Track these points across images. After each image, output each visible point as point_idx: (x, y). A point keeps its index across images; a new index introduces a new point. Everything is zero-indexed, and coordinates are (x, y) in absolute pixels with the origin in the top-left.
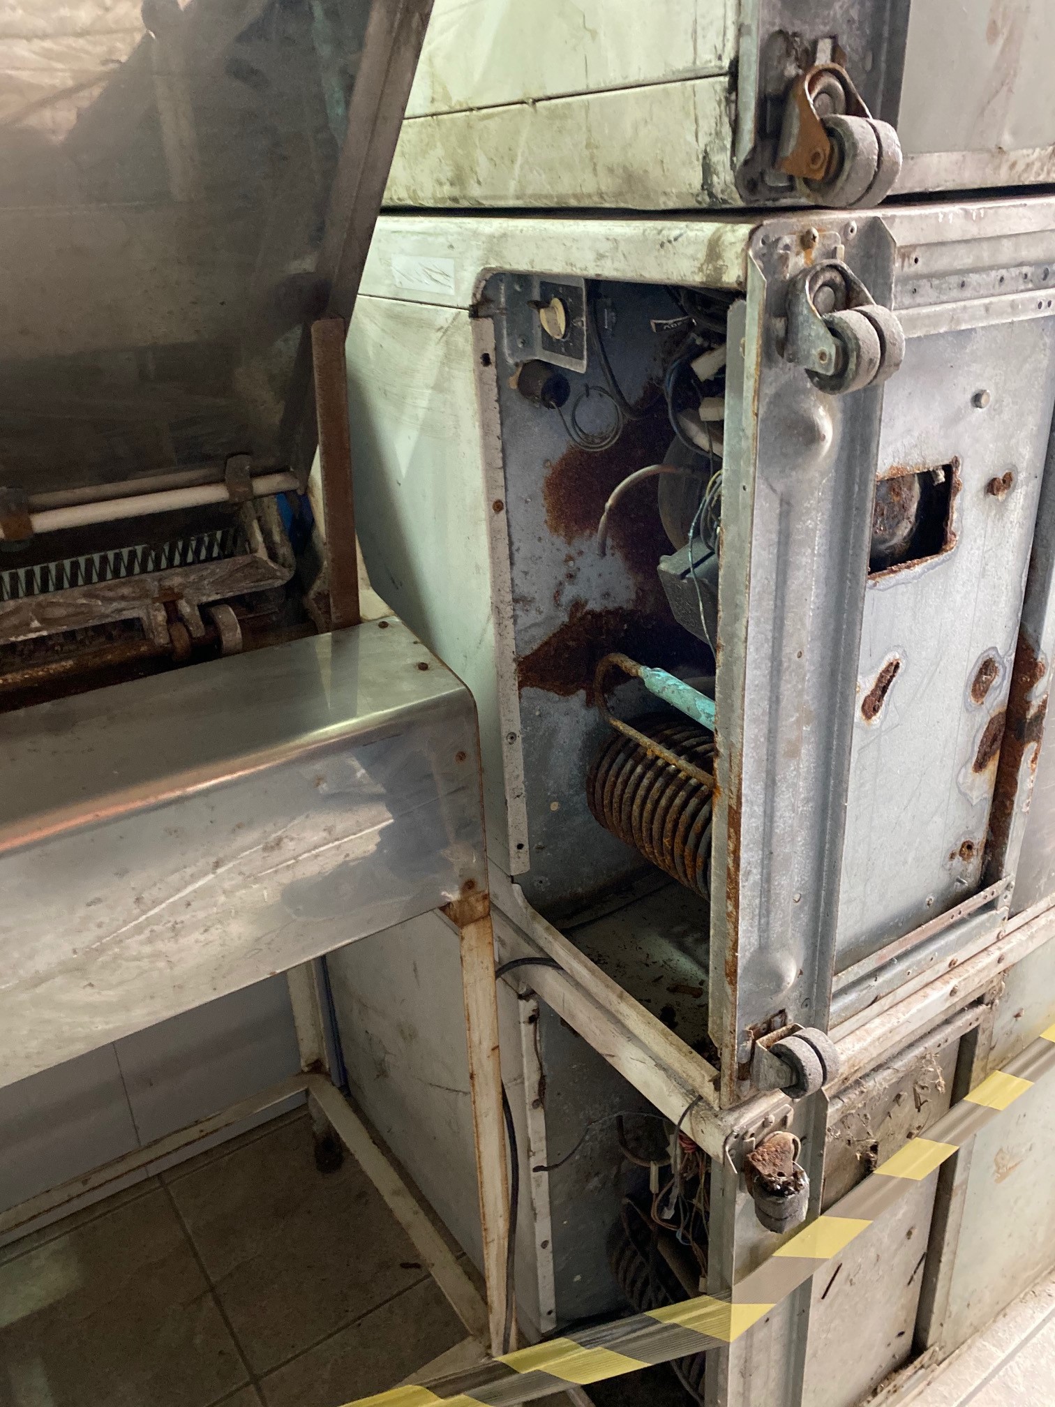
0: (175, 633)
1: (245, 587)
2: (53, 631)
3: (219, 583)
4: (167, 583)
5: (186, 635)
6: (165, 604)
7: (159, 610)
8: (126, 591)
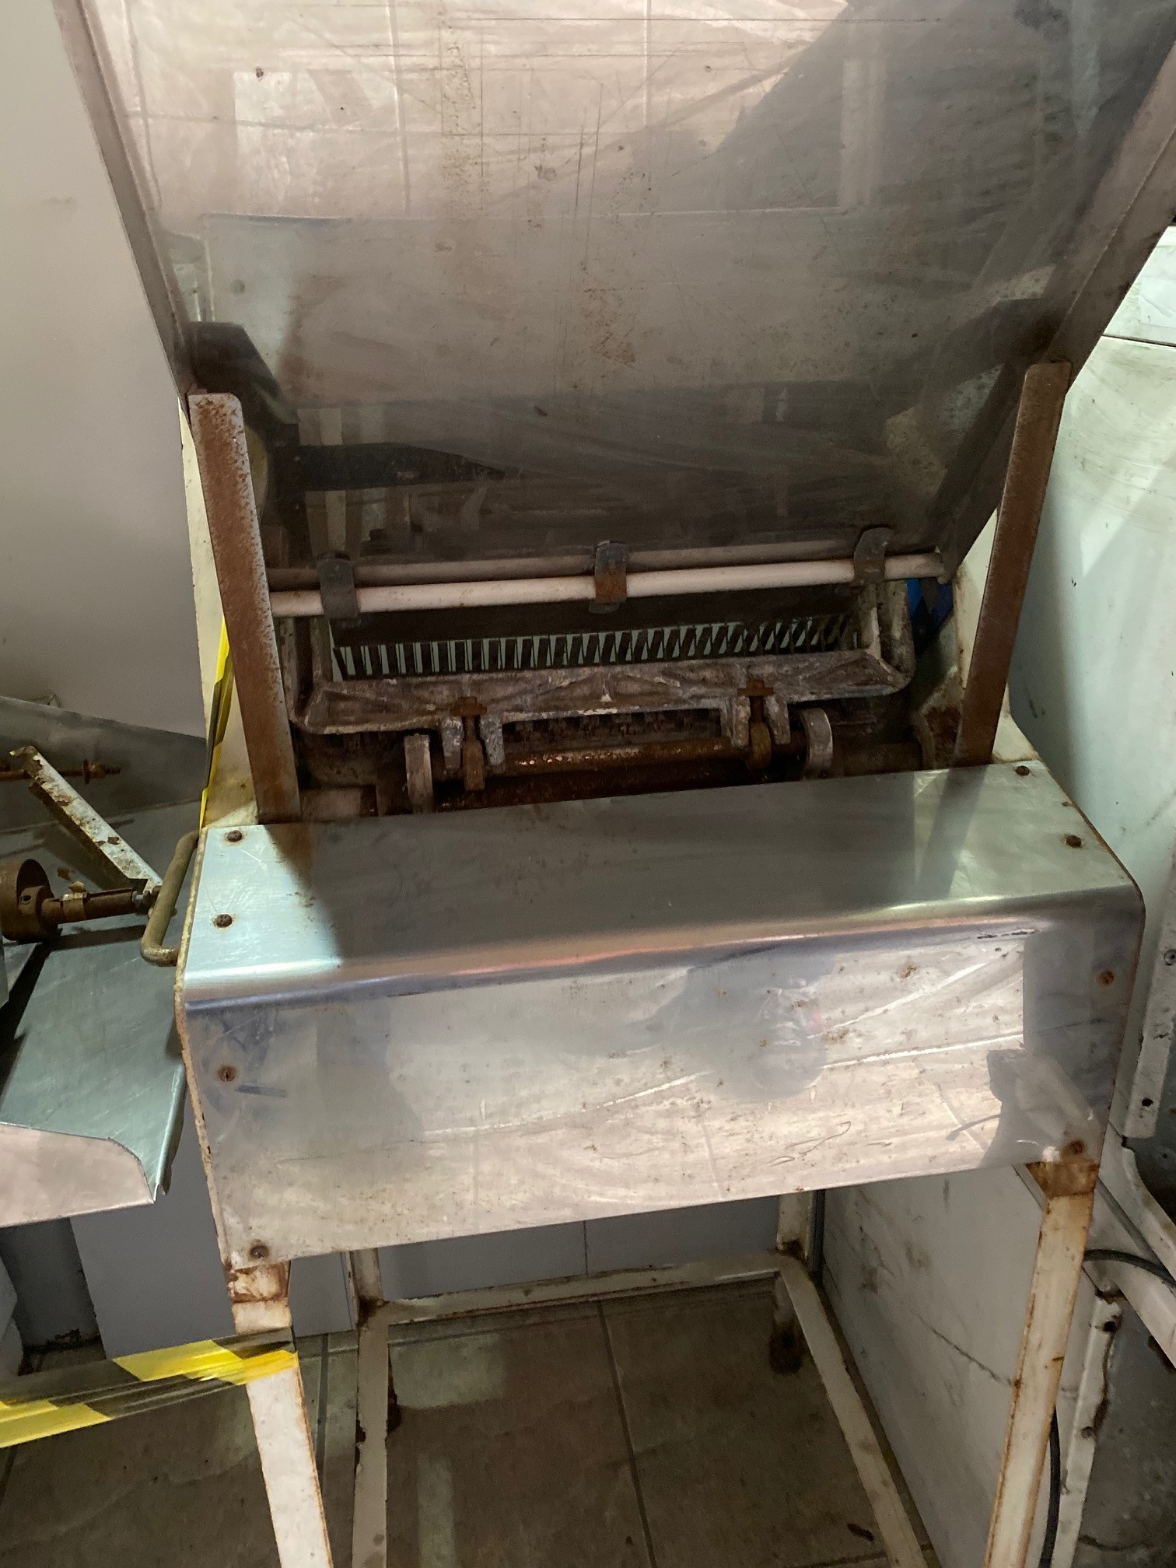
0: (756, 735)
1: (846, 689)
2: (624, 710)
3: (817, 680)
4: (756, 672)
5: (768, 741)
6: (751, 698)
7: (743, 705)
8: (708, 674)
